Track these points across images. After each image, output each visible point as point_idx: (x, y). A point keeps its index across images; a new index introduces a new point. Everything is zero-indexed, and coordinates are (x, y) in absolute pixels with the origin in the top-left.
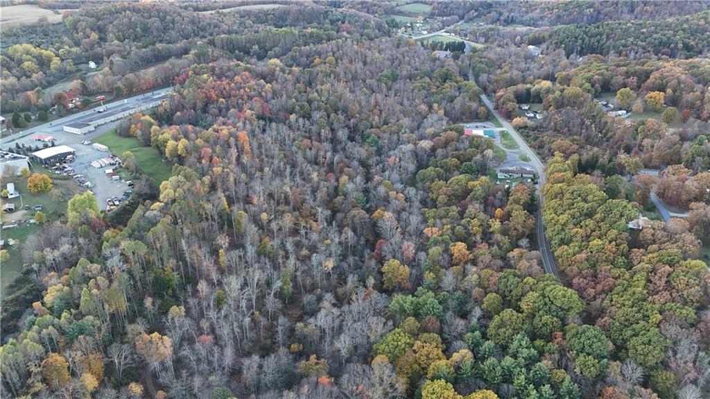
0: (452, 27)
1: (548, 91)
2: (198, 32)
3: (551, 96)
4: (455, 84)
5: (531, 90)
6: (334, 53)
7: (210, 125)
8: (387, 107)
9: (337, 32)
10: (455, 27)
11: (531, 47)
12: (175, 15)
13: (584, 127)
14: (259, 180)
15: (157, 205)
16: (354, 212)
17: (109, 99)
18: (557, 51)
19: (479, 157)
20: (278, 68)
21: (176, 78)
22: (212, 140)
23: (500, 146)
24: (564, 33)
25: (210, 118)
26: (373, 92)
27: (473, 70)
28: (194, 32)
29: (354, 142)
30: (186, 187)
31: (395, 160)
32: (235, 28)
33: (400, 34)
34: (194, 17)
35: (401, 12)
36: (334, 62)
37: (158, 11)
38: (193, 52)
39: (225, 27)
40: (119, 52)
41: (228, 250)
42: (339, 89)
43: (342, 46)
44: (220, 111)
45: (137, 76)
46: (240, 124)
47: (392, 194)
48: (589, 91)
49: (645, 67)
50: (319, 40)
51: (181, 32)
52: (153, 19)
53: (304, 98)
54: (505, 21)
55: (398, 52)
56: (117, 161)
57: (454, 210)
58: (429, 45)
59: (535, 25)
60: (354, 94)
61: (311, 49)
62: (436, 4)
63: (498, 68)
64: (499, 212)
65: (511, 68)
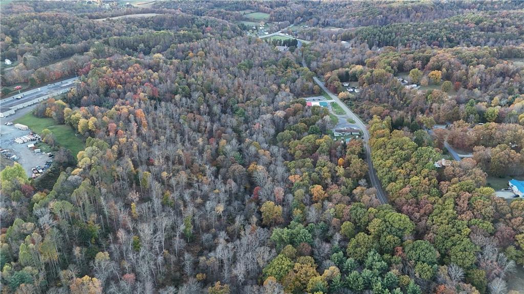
0: (286, 29)
1: (362, 72)
2: (94, 35)
3: (364, 76)
4: (295, 70)
5: (349, 72)
6: (203, 49)
7: (113, 106)
8: (248, 87)
9: (203, 34)
10: (288, 29)
11: (343, 42)
12: (75, 22)
13: (390, 97)
14: (157, 146)
15: (77, 170)
16: (234, 167)
17: (26, 88)
19: (320, 121)
20: (161, 61)
21: (80, 70)
22: (115, 117)
23: (332, 113)
25: (111, 100)
26: (236, 77)
27: (306, 59)
28: (91, 35)
29: (226, 114)
30: (99, 155)
31: (259, 126)
32: (124, 31)
33: (249, 34)
34: (90, 24)
35: (248, 19)
36: (204, 55)
37: (60, 19)
38: (92, 49)
39: (116, 30)
40: (32, 51)
41: (138, 203)
42: (210, 75)
43: (208, 43)
44: (119, 94)
45: (48, 69)
46: (136, 104)
47: (261, 151)
49: (425, 54)
50: (190, 39)
51: (80, 35)
52: (56, 25)
53: (185, 82)
54: (323, 24)
55: (250, 47)
56: (37, 137)
57: (309, 161)
58: (271, 42)
59: (343, 27)
60: (222, 79)
61: (185, 46)
62: (273, 13)
63: (324, 57)
64: (341, 160)
65: (332, 57)
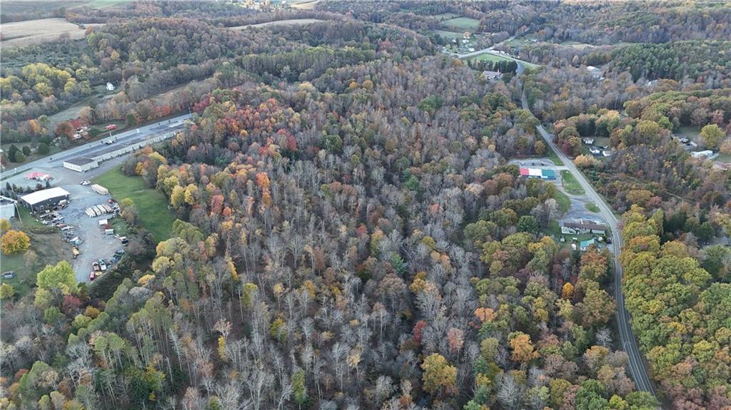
0: (502, 44)
1: (617, 124)
2: (226, 51)
3: (620, 131)
4: (508, 112)
5: (596, 122)
6: (371, 77)
7: (228, 163)
8: (430, 139)
9: (377, 50)
10: (505, 44)
11: (591, 68)
12: (203, 32)
13: (663, 170)
14: (276, 238)
15: (146, 277)
16: (388, 280)
17: (121, 128)
18: (622, 74)
19: (539, 208)
20: (309, 94)
21: (196, 104)
22: (226, 183)
23: (562, 189)
24: (629, 53)
25: (229, 154)
26: (414, 121)
27: (527, 94)
28: (221, 51)
29: (391, 185)
30: (186, 251)
31: (439, 209)
32: (266, 46)
33: (444, 51)
34: (222, 34)
35: (446, 27)
36: (372, 86)
37: (185, 28)
38: (217, 74)
39: (255, 45)
40: (139, 74)
41: (229, 339)
42: (376, 119)
43: (381, 67)
44: (241, 144)
45: (153, 102)
46: (261, 163)
47: (435, 255)
48: (666, 126)
50: (355, 60)
51: (208, 51)
52: (178, 36)
53: (336, 130)
54: (560, 37)
55: (442, 74)
56: (115, 208)
57: (513, 281)
58: (477, 64)
59: (592, 42)
60: (392, 125)
61: (347, 70)
62: (484, 19)
63: (556, 93)
64: (568, 287)
65: (570, 94)
